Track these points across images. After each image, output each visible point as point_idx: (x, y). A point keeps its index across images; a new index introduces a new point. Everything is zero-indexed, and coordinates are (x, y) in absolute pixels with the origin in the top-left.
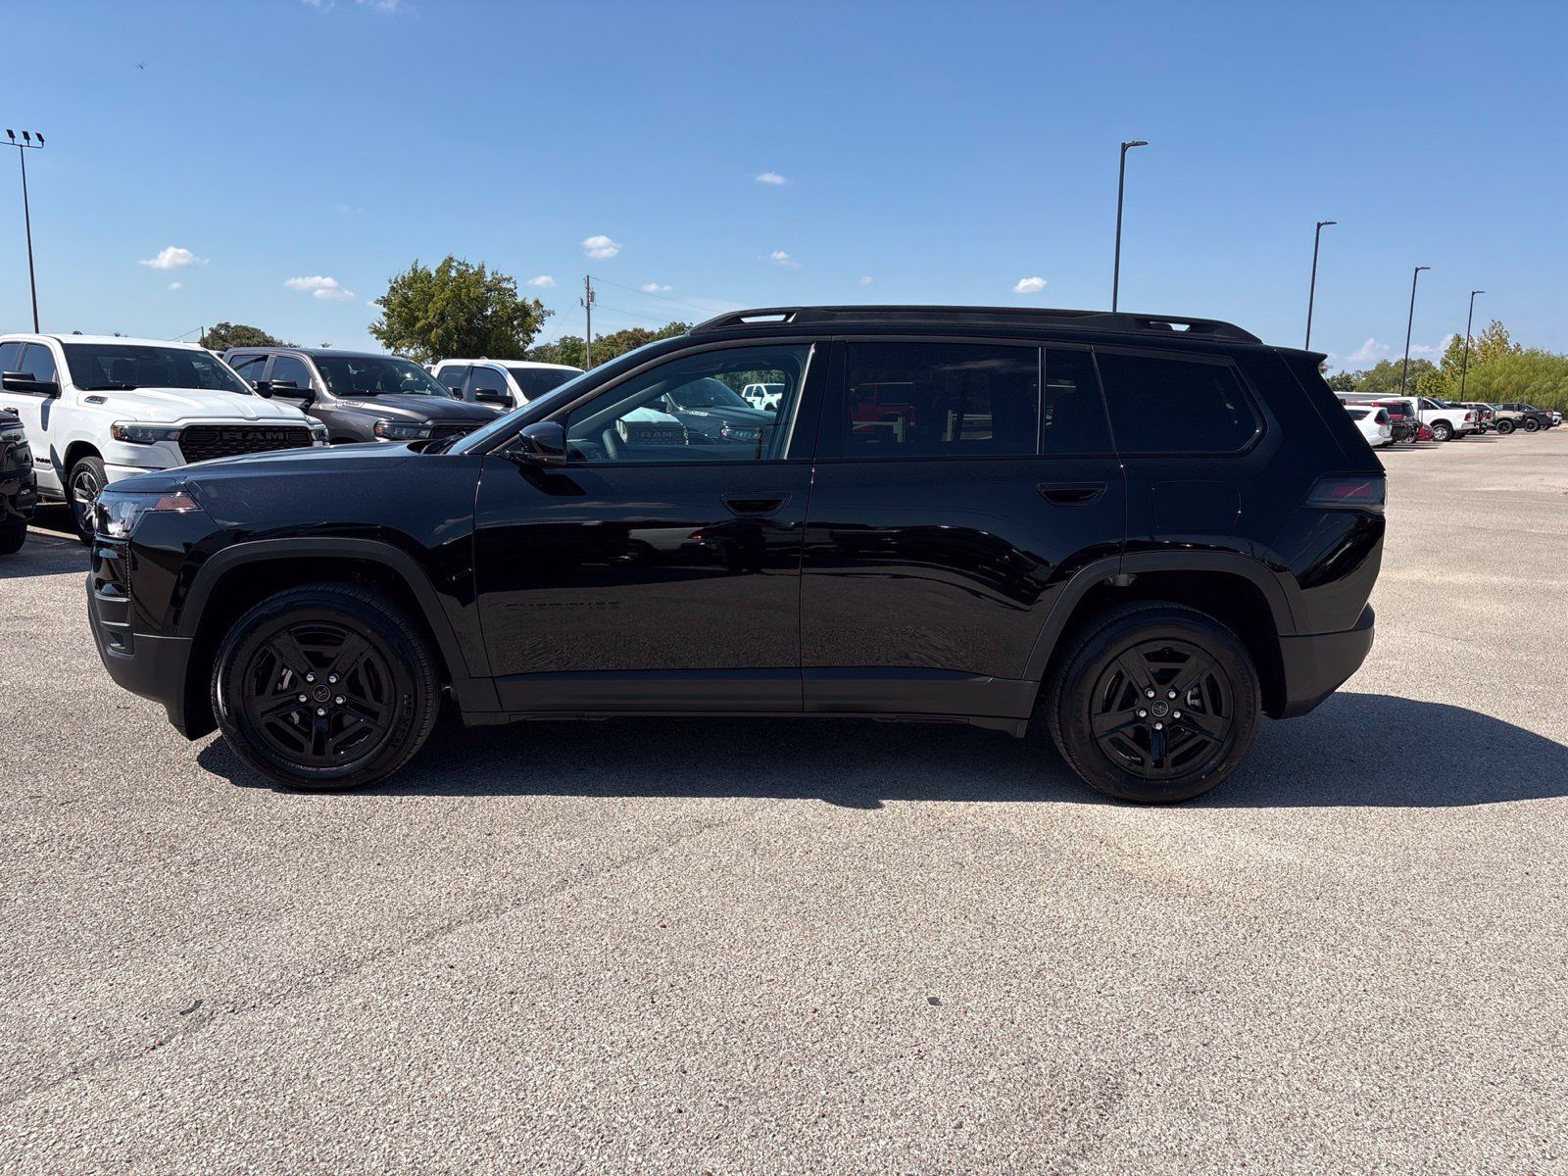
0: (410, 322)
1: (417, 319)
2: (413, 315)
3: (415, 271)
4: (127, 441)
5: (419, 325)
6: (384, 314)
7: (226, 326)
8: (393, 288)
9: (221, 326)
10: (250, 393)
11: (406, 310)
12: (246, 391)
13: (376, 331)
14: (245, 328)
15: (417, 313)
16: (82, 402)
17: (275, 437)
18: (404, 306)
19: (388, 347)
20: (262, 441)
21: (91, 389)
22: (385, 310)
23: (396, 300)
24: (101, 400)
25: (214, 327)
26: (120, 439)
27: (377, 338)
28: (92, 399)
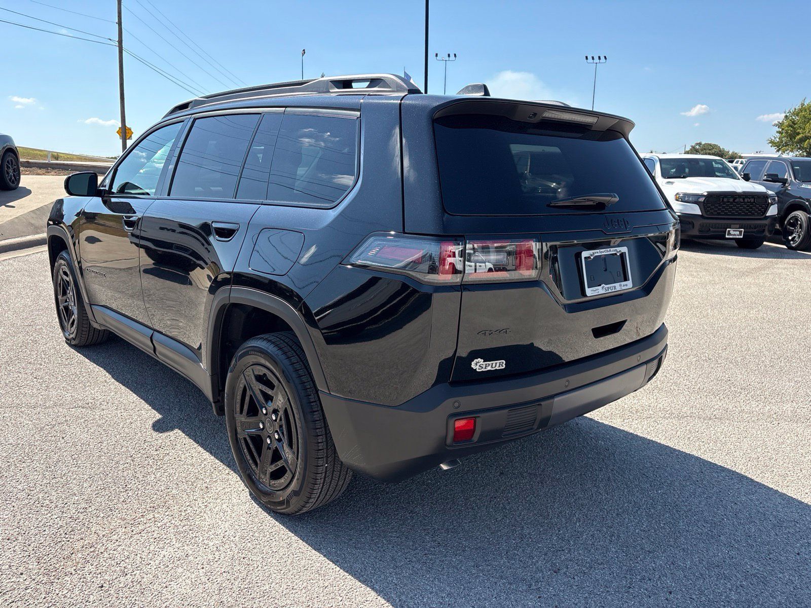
0: (792, 136)
1: (798, 134)
2: (795, 131)
3: (803, 105)
4: (681, 201)
5: (798, 137)
6: (777, 132)
7: (700, 144)
8: (786, 116)
9: (697, 144)
10: (739, 179)
11: (791, 129)
12: (737, 178)
13: (771, 142)
14: (710, 145)
15: (798, 130)
16: (664, 184)
17: (749, 201)
18: (791, 127)
19: (778, 151)
20: (742, 202)
21: (668, 178)
22: (778, 130)
23: (786, 123)
24: (672, 183)
25: (693, 145)
26: (678, 201)
27: (771, 146)
28: (668, 182)
